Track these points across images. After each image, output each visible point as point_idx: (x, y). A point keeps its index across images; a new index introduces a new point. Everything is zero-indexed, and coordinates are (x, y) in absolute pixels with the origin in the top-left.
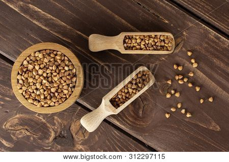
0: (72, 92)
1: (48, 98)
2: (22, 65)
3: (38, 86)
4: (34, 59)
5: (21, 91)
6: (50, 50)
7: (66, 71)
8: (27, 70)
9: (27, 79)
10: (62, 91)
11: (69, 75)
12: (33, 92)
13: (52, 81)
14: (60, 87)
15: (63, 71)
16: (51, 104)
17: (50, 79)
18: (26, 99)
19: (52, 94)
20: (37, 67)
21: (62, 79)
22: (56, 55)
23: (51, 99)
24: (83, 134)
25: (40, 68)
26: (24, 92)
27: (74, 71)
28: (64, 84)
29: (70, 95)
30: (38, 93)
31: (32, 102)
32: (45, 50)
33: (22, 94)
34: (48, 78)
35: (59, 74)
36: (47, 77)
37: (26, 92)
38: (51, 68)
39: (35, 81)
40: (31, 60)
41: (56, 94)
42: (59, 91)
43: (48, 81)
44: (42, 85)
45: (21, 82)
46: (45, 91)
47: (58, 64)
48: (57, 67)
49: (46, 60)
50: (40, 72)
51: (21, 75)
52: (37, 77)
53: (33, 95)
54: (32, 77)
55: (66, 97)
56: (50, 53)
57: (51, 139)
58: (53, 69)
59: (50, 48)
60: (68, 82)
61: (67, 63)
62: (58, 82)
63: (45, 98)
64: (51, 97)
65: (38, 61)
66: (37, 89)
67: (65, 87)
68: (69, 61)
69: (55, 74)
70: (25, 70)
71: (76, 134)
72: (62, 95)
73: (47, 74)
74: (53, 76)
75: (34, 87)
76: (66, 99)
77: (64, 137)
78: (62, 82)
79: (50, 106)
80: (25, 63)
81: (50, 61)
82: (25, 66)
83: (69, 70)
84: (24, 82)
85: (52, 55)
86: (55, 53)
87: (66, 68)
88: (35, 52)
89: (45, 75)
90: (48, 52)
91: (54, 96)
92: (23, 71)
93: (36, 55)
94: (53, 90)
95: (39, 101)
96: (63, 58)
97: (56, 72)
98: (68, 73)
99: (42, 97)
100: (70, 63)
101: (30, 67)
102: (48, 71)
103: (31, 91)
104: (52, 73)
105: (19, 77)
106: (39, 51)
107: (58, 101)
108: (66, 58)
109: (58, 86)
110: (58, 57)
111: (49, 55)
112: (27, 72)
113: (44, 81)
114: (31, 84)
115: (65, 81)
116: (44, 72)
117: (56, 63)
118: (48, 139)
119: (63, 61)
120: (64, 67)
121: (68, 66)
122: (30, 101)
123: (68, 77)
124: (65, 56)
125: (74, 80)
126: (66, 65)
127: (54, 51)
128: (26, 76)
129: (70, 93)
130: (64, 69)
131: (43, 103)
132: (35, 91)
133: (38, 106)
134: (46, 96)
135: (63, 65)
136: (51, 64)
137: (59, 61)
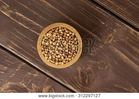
0: (78, 47)
1: (66, 57)
2: (42, 45)
3: (57, 52)
5: (48, 60)
6: (54, 29)
7: (69, 36)
8: (46, 46)
9: (49, 52)
10: (72, 49)
12: (56, 57)
13: (63, 46)
14: (70, 47)
15: (67, 37)
17: (61, 45)
18: (54, 63)
21: (68, 42)
22: (58, 30)
23: (68, 57)
26: (51, 60)
27: (73, 34)
29: (78, 49)
30: (59, 56)
31: (58, 63)
32: (51, 30)
33: (50, 62)
35: (65, 40)
36: (59, 45)
37: (52, 60)
38: (59, 39)
39: (54, 51)
40: (46, 40)
41: (70, 52)
43: (61, 47)
44: (59, 51)
45: (46, 55)
46: (62, 54)
47: (62, 35)
48: (62, 37)
49: (54, 36)
50: (54, 44)
51: (44, 51)
52: (54, 48)
53: (56, 59)
54: (51, 49)
55: (76, 52)
56: (54, 31)
58: (61, 39)
59: (53, 28)
60: (73, 42)
61: (67, 31)
62: (67, 45)
63: (65, 58)
64: (67, 55)
65: (50, 38)
66: (57, 55)
67: (73, 46)
68: (67, 29)
72: (72, 51)
74: (62, 43)
75: (55, 54)
78: (69, 44)
79: (69, 61)
80: (43, 43)
81: (57, 35)
82: (44, 45)
84: (48, 54)
85: (56, 31)
86: (57, 29)
87: (68, 35)
88: (46, 34)
89: (58, 44)
91: (69, 54)
92: (45, 48)
94: (67, 51)
95: (62, 61)
97: (63, 40)
98: (70, 37)
99: (63, 58)
100: (69, 31)
101: (47, 44)
102: (59, 41)
103: (55, 57)
105: (43, 53)
106: (48, 32)
107: (72, 56)
110: (60, 31)
112: (47, 48)
114: (53, 53)
116: (57, 43)
117: (61, 35)
119: (64, 31)
120: (66, 35)
121: (69, 33)
122: (57, 63)
123: (72, 39)
124: (64, 28)
125: (75, 39)
126: (67, 33)
127: (56, 28)
128: (47, 50)
129: (77, 48)
130: (67, 36)
131: (64, 61)
132: (57, 56)
133: (63, 64)
134: (64, 56)
135: (65, 34)
136: (58, 37)
137: (62, 33)
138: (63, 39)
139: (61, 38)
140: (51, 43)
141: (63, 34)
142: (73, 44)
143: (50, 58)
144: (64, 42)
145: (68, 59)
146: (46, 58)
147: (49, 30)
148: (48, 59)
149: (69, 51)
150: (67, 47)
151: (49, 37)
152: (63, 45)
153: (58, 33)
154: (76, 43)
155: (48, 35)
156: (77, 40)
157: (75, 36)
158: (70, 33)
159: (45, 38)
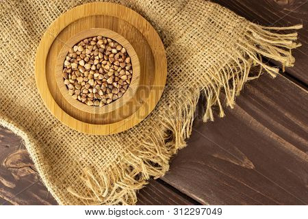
0: (132, 75)
1: (108, 91)
2: (64, 67)
3: (91, 83)
4: (74, 56)
5: (75, 97)
6: (88, 38)
7: (115, 54)
8: (72, 71)
9: (76, 80)
10: (120, 79)
11: (120, 57)
12: (89, 92)
13: (104, 72)
14: (116, 74)
15: (111, 56)
16: (114, 98)
17: (101, 70)
18: (84, 103)
19: (110, 87)
20: (82, 63)
21: (114, 65)
22: (97, 41)
23: (111, 92)
25: (85, 63)
26: (79, 97)
27: (124, 51)
28: (118, 70)
29: (131, 79)
30: (94, 91)
31: (92, 104)
32: (83, 40)
33: (77, 99)
34: (98, 70)
35: (108, 60)
36: (96, 69)
37: (81, 96)
38: (97, 58)
39: (85, 79)
40: (72, 58)
41: (115, 84)
42: (117, 79)
43: (100, 73)
44: (94, 80)
45: (70, 86)
46: (101, 86)
48: (104, 54)
49: (88, 51)
50: (87, 66)
51: (68, 78)
52: (85, 73)
53: (89, 95)
54: (80, 76)
55: (127, 84)
56: (89, 42)
59: (86, 36)
60: (122, 65)
61: (112, 44)
62: (111, 70)
63: (105, 93)
64: (111, 90)
66: (91, 87)
67: (122, 72)
68: (113, 41)
69: (104, 62)
70: (69, 71)
72: (121, 83)
73: (96, 65)
74: (103, 66)
75: (87, 86)
78: (116, 68)
79: (113, 101)
80: (67, 63)
81: (93, 51)
82: (68, 67)
83: (118, 51)
84: (74, 86)
85: (92, 43)
86: (94, 39)
87: (114, 51)
88: (73, 47)
89: (93, 68)
90: (86, 41)
91: (114, 87)
92: (68, 74)
94: (109, 81)
95: (99, 100)
96: (106, 42)
97: (104, 60)
98: (117, 55)
99: (101, 93)
100: (116, 44)
101: (74, 65)
102: (96, 62)
103: (86, 92)
104: (101, 64)
105: (66, 82)
106: (77, 45)
107: (120, 92)
108: (109, 40)
109: (114, 75)
110: (100, 42)
111: (89, 44)
112: (73, 73)
113: (96, 75)
114: (83, 84)
115: (119, 66)
116: (92, 65)
117: (100, 50)
119: (107, 44)
120: (111, 51)
121: (115, 48)
122: (90, 103)
123: (120, 60)
124: (107, 38)
125: (127, 60)
126: (112, 48)
127: (92, 38)
128: (73, 77)
129: (129, 77)
130: (112, 53)
131: (104, 101)
132: (90, 90)
133: (101, 105)
134: (104, 90)
135: (109, 49)
136: (95, 53)
137: (103, 46)
138: (105, 58)
139: (100, 56)
141: (105, 50)
142: (122, 69)
144: (106, 64)
145: (110, 96)
146: (71, 92)
147: (78, 41)
148: (73, 94)
149: (114, 81)
150: (110, 74)
151: (79, 53)
152: (103, 69)
153: (95, 48)
154: (127, 68)
155: (76, 48)
156: (131, 62)
157: (126, 55)
158: (119, 48)
159: (71, 55)
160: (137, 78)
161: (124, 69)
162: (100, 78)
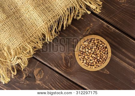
0: (107, 56)
3: (91, 58)
4: (84, 46)
5: (83, 64)
7: (101, 47)
9: (84, 57)
11: (104, 48)
12: (89, 62)
14: (101, 55)
15: (100, 47)
17: (95, 53)
19: (98, 60)
22: (94, 41)
23: (98, 63)
24: (40, 75)
27: (105, 46)
29: (107, 58)
30: (92, 62)
32: (88, 40)
35: (99, 49)
37: (86, 64)
38: (94, 48)
41: (100, 60)
42: (101, 57)
46: (95, 60)
47: (96, 45)
49: (90, 45)
50: (90, 51)
51: (81, 55)
52: (89, 54)
54: (86, 55)
57: (24, 78)
59: (90, 38)
60: (104, 52)
61: (100, 43)
62: (99, 54)
63: (96, 63)
66: (91, 60)
67: (104, 55)
69: (97, 50)
70: (82, 53)
71: (36, 76)
72: (103, 59)
75: (89, 60)
76: (106, 60)
77: (30, 77)
78: (101, 53)
79: (99, 66)
80: (81, 49)
81: (92, 45)
82: (81, 51)
83: (103, 46)
84: (83, 59)
85: (92, 41)
86: (93, 40)
87: (101, 46)
89: (92, 52)
90: (90, 40)
93: (85, 44)
94: (98, 58)
96: (98, 41)
98: (102, 47)
99: (95, 63)
100: (102, 43)
102: (93, 50)
103: (88, 62)
104: (95, 50)
105: (80, 57)
106: (85, 41)
107: (102, 63)
108: (99, 41)
109: (100, 56)
110: (96, 41)
111: (91, 41)
112: (83, 54)
113: (93, 55)
114: (87, 59)
115: (103, 52)
116: (91, 51)
118: (22, 78)
119: (98, 42)
122: (89, 67)
123: (103, 50)
124: (98, 40)
126: (100, 44)
128: (84, 55)
129: (106, 57)
131: (95, 66)
132: (90, 61)
133: (94, 68)
135: (99, 44)
136: (93, 46)
137: (96, 43)
138: (97, 48)
139: (95, 47)
140: (87, 50)
141: (98, 45)
142: (104, 53)
143: (85, 62)
144: (97, 51)
145: (98, 64)
146: (82, 61)
148: (83, 62)
149: (100, 58)
150: (99, 56)
151: (86, 45)
153: (93, 43)
154: (106, 53)
156: (107, 51)
157: (106, 48)
158: (103, 45)
160: (110, 57)
161: (105, 53)
162: (94, 57)
